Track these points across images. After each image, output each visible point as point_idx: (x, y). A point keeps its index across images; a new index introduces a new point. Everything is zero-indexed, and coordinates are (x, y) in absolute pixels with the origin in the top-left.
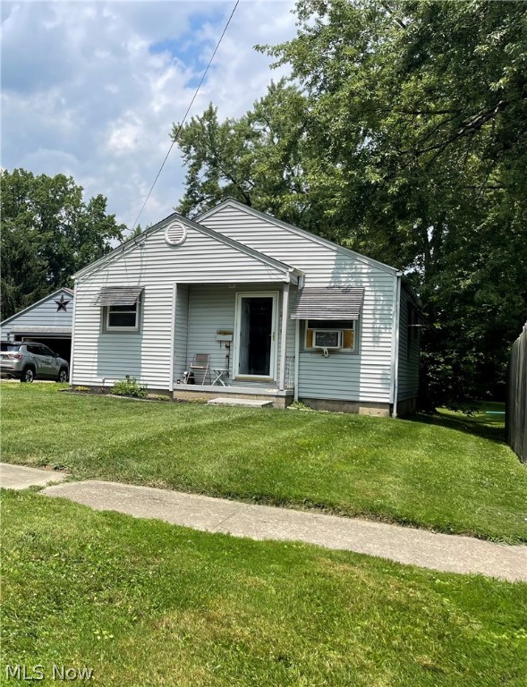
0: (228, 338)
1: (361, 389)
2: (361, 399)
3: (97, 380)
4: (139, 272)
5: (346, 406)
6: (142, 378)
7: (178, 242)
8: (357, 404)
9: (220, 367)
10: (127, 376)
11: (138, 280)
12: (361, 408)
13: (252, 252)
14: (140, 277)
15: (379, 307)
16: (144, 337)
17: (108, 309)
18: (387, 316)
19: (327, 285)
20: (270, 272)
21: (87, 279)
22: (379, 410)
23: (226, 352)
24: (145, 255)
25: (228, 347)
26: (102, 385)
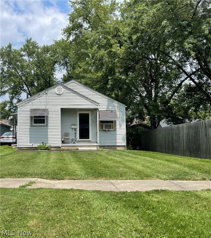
0: (75, 127)
1: (117, 142)
2: (117, 145)
3: (29, 145)
4: (46, 103)
5: (113, 147)
6: (49, 143)
7: (60, 93)
8: (116, 147)
9: (73, 137)
10: (43, 143)
11: (45, 106)
12: (117, 148)
13: (87, 98)
14: (46, 105)
15: (121, 117)
16: (49, 127)
17: (33, 117)
18: (123, 119)
19: (106, 109)
20: (93, 105)
21: (23, 105)
22: (122, 148)
23: (75, 132)
24: (48, 97)
25: (75, 130)
26: (32, 146)
